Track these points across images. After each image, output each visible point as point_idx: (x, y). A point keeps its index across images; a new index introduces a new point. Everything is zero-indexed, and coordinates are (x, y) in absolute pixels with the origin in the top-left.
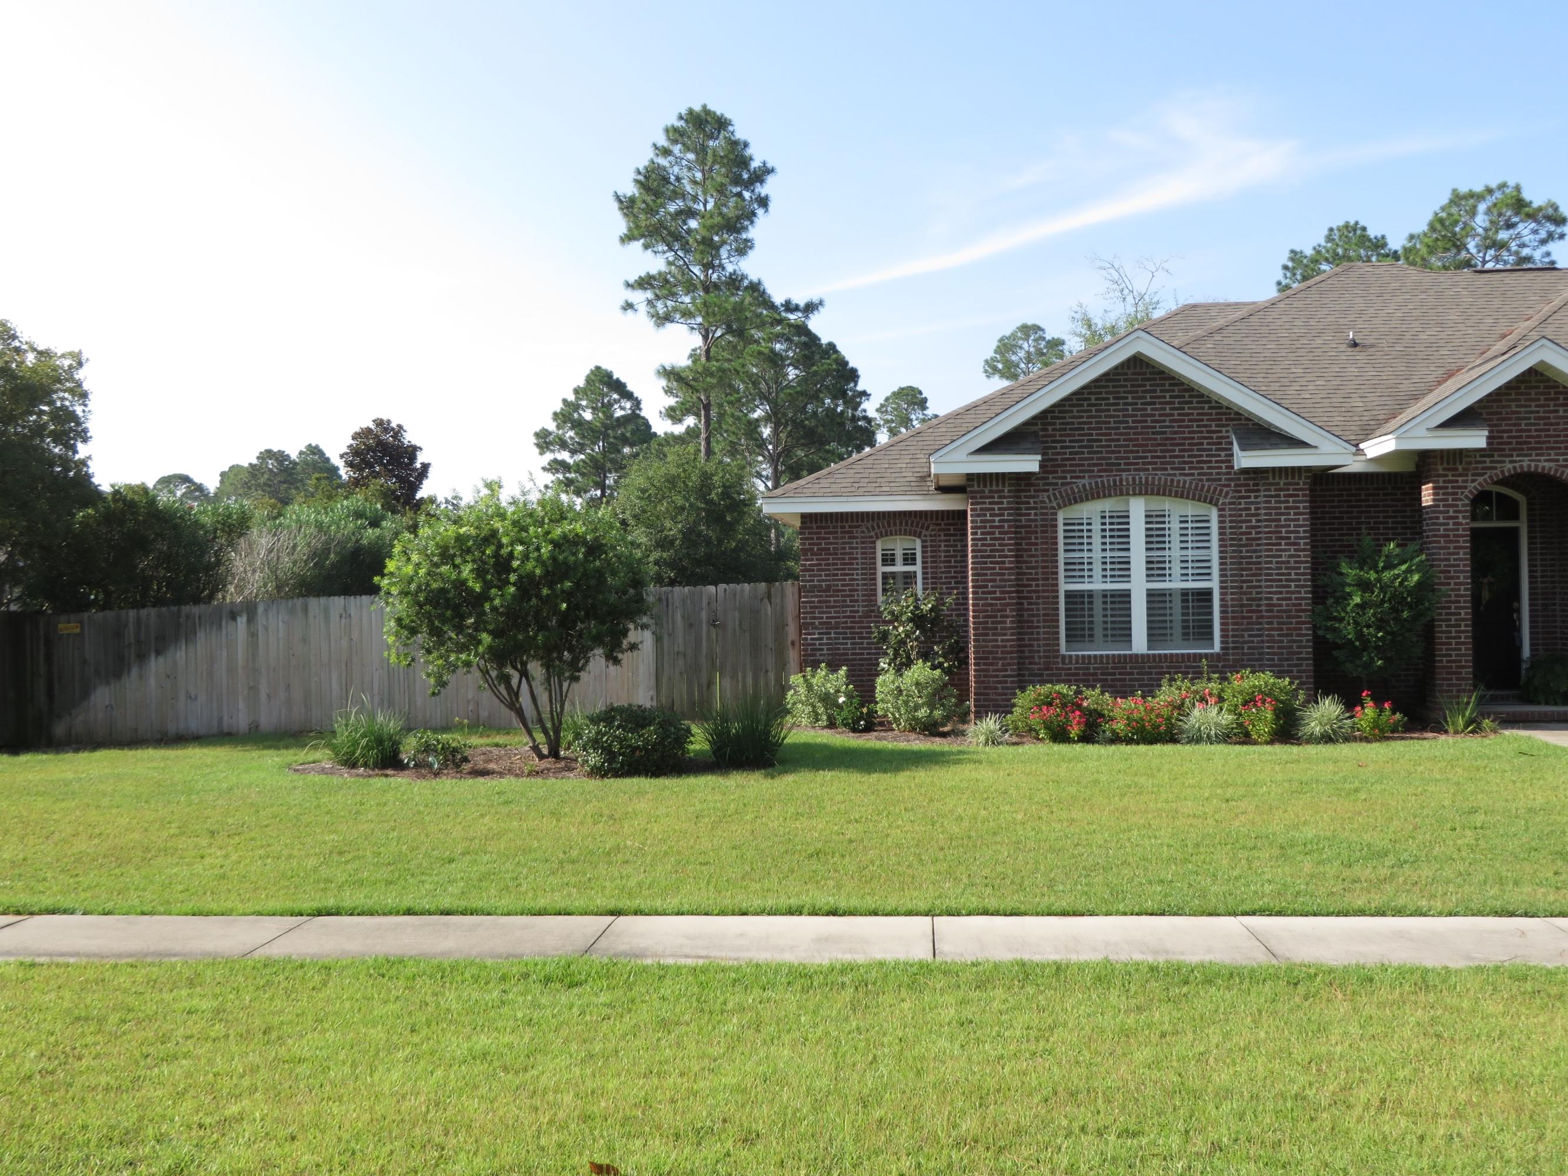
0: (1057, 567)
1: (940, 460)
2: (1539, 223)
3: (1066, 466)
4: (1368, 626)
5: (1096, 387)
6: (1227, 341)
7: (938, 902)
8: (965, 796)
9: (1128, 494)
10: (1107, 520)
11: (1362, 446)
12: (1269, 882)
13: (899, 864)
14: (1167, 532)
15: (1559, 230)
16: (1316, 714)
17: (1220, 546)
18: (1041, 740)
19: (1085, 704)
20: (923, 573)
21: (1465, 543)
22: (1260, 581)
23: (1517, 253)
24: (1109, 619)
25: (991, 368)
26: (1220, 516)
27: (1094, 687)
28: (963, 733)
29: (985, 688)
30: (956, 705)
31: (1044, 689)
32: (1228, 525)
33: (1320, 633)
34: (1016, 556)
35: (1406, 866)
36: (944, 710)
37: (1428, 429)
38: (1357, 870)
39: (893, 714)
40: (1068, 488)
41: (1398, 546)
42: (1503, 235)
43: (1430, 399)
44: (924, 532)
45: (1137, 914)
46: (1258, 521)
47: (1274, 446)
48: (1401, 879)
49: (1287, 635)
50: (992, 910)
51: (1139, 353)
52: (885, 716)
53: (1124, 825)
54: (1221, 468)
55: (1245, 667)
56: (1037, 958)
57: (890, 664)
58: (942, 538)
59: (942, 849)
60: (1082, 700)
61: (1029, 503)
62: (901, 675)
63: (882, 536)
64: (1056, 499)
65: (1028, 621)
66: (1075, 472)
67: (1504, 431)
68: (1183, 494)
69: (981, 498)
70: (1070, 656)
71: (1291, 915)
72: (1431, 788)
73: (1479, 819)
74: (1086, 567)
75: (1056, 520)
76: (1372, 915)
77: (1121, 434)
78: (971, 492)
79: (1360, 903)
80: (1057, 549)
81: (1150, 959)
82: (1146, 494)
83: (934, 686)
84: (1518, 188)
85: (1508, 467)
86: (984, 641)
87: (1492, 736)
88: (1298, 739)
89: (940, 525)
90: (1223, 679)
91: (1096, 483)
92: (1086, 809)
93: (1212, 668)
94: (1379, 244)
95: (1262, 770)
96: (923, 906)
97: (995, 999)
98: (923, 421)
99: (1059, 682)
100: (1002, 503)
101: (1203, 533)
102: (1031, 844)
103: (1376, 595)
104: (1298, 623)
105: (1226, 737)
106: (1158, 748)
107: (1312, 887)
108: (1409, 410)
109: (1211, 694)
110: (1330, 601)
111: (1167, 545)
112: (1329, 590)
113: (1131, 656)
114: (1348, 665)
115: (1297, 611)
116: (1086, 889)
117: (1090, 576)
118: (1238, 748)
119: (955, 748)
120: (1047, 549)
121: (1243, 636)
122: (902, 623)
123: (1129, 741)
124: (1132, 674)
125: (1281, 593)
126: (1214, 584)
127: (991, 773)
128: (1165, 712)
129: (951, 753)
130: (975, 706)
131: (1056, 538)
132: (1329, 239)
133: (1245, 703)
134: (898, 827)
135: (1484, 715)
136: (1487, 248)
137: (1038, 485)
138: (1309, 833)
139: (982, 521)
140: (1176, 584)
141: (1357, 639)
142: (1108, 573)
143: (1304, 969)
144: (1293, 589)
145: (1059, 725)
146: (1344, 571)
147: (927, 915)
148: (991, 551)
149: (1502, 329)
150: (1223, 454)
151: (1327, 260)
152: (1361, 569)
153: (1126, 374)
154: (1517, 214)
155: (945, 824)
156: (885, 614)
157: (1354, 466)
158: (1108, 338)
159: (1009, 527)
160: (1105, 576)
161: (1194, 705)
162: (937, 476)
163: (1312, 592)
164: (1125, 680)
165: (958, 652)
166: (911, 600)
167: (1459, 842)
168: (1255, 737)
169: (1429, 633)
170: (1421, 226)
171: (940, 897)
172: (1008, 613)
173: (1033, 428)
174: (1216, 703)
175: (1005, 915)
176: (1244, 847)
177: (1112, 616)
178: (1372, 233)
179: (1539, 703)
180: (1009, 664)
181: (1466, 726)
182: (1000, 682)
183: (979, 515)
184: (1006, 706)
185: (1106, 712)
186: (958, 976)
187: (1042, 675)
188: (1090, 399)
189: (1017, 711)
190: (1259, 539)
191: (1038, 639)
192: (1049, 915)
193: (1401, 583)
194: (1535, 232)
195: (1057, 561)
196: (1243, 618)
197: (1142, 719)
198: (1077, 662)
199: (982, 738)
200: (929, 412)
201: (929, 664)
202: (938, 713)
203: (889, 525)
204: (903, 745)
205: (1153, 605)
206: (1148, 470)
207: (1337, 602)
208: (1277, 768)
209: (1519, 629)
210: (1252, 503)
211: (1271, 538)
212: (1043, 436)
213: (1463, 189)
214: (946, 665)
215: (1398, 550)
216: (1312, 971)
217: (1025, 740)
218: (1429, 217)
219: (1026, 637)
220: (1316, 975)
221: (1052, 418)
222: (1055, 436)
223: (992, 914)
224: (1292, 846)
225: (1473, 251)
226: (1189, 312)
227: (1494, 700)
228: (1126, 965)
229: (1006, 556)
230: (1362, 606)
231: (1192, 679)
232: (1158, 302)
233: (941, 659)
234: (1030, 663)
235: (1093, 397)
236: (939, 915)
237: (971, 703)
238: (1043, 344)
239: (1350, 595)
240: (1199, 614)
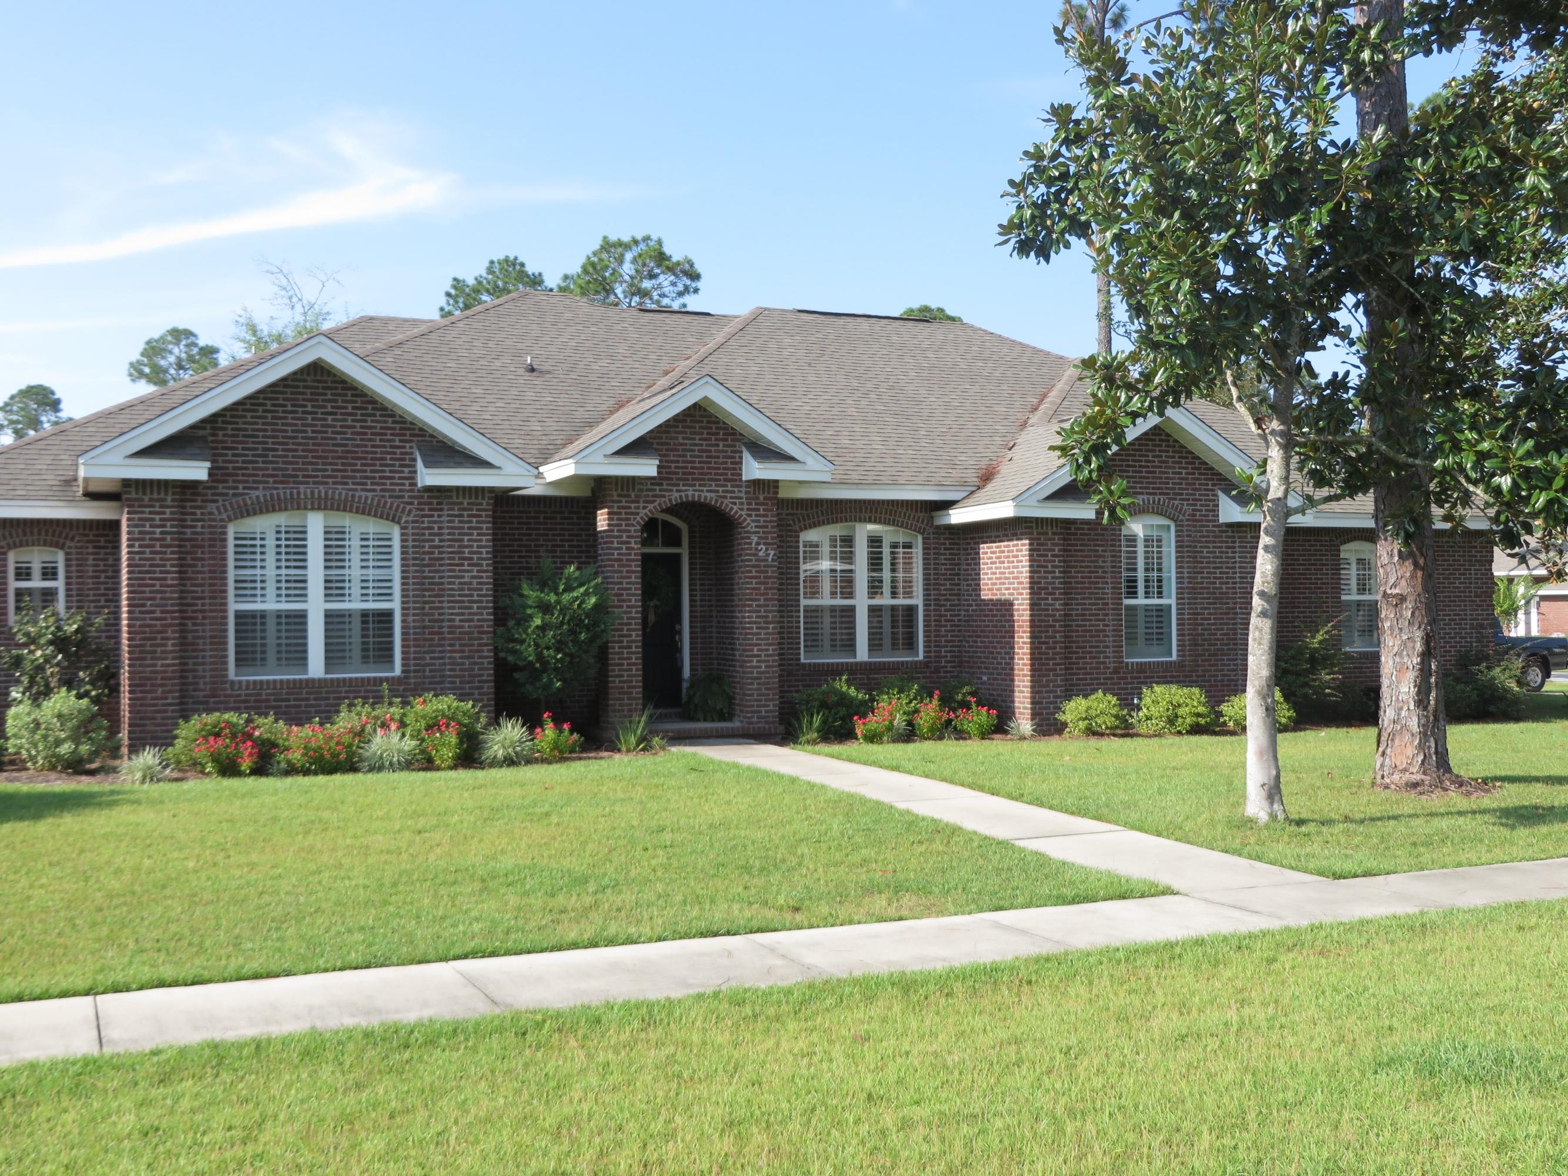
0: (226, 585)
1: (92, 462)
2: (676, 276)
3: (237, 475)
4: (548, 648)
5: (272, 392)
6: (407, 356)
7: (100, 977)
8: (124, 844)
9: (306, 508)
10: (283, 536)
11: (542, 469)
12: (477, 920)
13: (45, 932)
14: (347, 550)
15: (694, 285)
16: (499, 738)
17: (403, 566)
18: (209, 774)
19: (257, 733)
20: (67, 590)
21: (636, 567)
22: (441, 602)
23: (658, 302)
24: (284, 641)
25: (137, 372)
26: (402, 534)
27: (266, 715)
28: (114, 770)
29: (141, 718)
30: (107, 739)
31: (211, 718)
32: (410, 544)
33: (502, 655)
34: (179, 572)
35: (609, 891)
36: (92, 745)
37: (605, 456)
38: (561, 899)
39: (28, 750)
40: (240, 499)
41: (578, 569)
42: (647, 284)
43: (604, 427)
44: (68, 543)
45: (340, 969)
46: (441, 541)
47: (459, 465)
48: (606, 906)
49: (468, 657)
50: (169, 980)
51: (320, 359)
52: (18, 753)
53: (313, 867)
54: (403, 484)
55: (428, 690)
56: (231, 1036)
57: (24, 693)
58: (90, 550)
59: (100, 910)
60: (254, 728)
61: (194, 514)
62: (39, 706)
63: (15, 546)
64: (226, 510)
65: (193, 644)
66: (247, 482)
67: (672, 462)
68: (364, 510)
69: (140, 506)
70: (240, 682)
71: (505, 954)
72: (618, 808)
73: (667, 837)
74: (259, 585)
75: (225, 533)
76: (586, 947)
77: (299, 444)
78: (128, 499)
79: (572, 936)
80: (225, 566)
81: (363, 1022)
82: (325, 509)
83: (82, 718)
84: (660, 242)
85: (675, 496)
86: (141, 665)
87: (662, 753)
88: (481, 763)
89: (87, 535)
90: (405, 703)
91: (271, 495)
92: (267, 850)
93: (394, 693)
94: (536, 281)
95: (451, 797)
96: (82, 984)
97: (183, 1095)
98: (56, 423)
99: (227, 709)
100: (164, 513)
101: (385, 552)
102: (208, 896)
103: (555, 618)
104: (480, 645)
105: (408, 765)
106: (338, 778)
107: (521, 922)
108: (584, 437)
109: (392, 719)
110: (511, 623)
111: (347, 564)
112: (511, 612)
113: (307, 681)
114: (529, 687)
115: (479, 633)
116: (278, 944)
117: (263, 595)
118: (422, 774)
119: (107, 787)
120: (214, 565)
121: (424, 659)
122: (39, 647)
123: (306, 772)
124: (308, 699)
125: (463, 614)
126: (395, 605)
127: (152, 815)
128: (347, 739)
129: (102, 794)
130: (130, 739)
131: (225, 553)
132: (490, 271)
133: (429, 728)
134: (42, 886)
135: (654, 733)
136: (633, 294)
137: (205, 495)
138: (507, 862)
139: (140, 533)
140: (355, 605)
141: (537, 661)
142: (284, 592)
143: (531, 1016)
144: (475, 610)
145: (228, 758)
146: (526, 592)
147: (87, 994)
148: (151, 566)
149: (664, 365)
150: (406, 470)
151: (488, 291)
152: (542, 591)
153: (305, 381)
154: (659, 266)
155: (102, 878)
156: (19, 636)
157: (535, 489)
158: (275, 346)
159: (172, 539)
160: (279, 596)
161: (375, 730)
162: (86, 480)
163: (495, 614)
164: (299, 706)
165: (108, 679)
166: (52, 620)
167: (654, 862)
168: (438, 762)
169: (603, 655)
170: (575, 268)
171: (102, 970)
172: (169, 634)
173: (201, 433)
174: (398, 728)
175: (186, 985)
176: (444, 883)
177: (287, 638)
178: (531, 269)
179: (698, 720)
180: (170, 692)
181: (638, 744)
182: (159, 712)
183: (136, 526)
184: (166, 738)
185: (281, 742)
186: (134, 1070)
187: (206, 703)
188: (265, 405)
189: (179, 743)
190: (442, 559)
191: (204, 664)
192: (238, 979)
193: (579, 606)
194: (674, 284)
195: (225, 578)
196: (425, 640)
197: (320, 748)
198: (247, 688)
199: (139, 775)
200: (63, 415)
201: (74, 692)
202: (85, 748)
203: (25, 535)
204: (40, 787)
205: (331, 627)
206: (327, 483)
207: (518, 624)
208: (466, 795)
209: (680, 650)
210: (435, 522)
211: (453, 559)
212: (213, 442)
213: (613, 238)
214: (93, 693)
215: (577, 573)
216: (539, 1017)
217: (189, 774)
218: (582, 260)
219: (191, 661)
220: (544, 1021)
221: (223, 422)
222: (225, 442)
223: (170, 986)
224: (494, 878)
225: (621, 296)
226: (366, 324)
227: (661, 718)
228: (337, 1033)
229: (168, 572)
230: (543, 628)
231: (373, 704)
232: (328, 313)
233: (88, 687)
234: (195, 690)
235: (269, 403)
236: (103, 993)
237: (124, 735)
238: (195, 350)
239: (531, 617)
240: (379, 636)
